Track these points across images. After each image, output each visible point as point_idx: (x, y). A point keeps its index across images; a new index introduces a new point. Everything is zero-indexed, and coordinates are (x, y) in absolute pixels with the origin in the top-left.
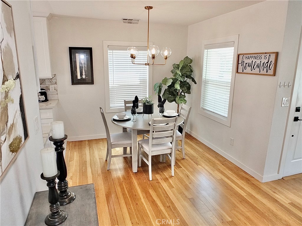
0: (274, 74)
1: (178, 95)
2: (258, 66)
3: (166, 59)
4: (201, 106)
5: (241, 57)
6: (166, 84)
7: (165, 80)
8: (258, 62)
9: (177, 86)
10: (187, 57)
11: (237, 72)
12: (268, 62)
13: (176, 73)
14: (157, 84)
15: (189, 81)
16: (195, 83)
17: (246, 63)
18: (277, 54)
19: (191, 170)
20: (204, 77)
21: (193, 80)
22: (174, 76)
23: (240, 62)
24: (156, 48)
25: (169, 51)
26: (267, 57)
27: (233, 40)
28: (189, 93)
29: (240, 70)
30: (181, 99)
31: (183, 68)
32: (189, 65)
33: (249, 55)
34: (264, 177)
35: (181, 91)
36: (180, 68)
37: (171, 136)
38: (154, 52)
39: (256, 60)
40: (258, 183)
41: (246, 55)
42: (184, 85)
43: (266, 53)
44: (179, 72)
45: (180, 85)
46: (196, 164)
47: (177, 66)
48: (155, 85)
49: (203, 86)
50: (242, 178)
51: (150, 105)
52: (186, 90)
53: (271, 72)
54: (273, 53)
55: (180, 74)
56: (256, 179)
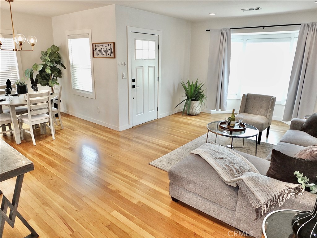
0: (115, 57)
1: (50, 79)
2: (105, 52)
3: (33, 45)
4: (73, 87)
5: (94, 45)
6: (37, 70)
7: (36, 66)
8: (105, 49)
9: (48, 71)
10: (54, 45)
11: (94, 56)
12: (110, 49)
13: (45, 59)
14: (27, 70)
15: (58, 66)
16: (65, 68)
17: (98, 50)
18: (114, 43)
19: (69, 134)
20: (71, 62)
21: (63, 65)
22: (44, 62)
23: (94, 49)
24: (22, 36)
25: (34, 39)
26: (109, 45)
27: (88, 33)
28: (61, 77)
29: (95, 56)
30: (54, 82)
31: (51, 54)
32: (57, 52)
33: (99, 44)
34: (120, 127)
35: (53, 75)
36: (48, 55)
37: (47, 102)
38: (20, 39)
39: (104, 48)
40: (117, 132)
41: (98, 44)
42: (55, 70)
43: (108, 43)
44: (47, 58)
45: (50, 70)
46: (73, 130)
47: (45, 53)
48: (26, 71)
49: (71, 70)
50: (107, 132)
51: (24, 86)
52: (56, 74)
53: (112, 56)
54: (112, 43)
55: (49, 60)
56: (116, 131)
